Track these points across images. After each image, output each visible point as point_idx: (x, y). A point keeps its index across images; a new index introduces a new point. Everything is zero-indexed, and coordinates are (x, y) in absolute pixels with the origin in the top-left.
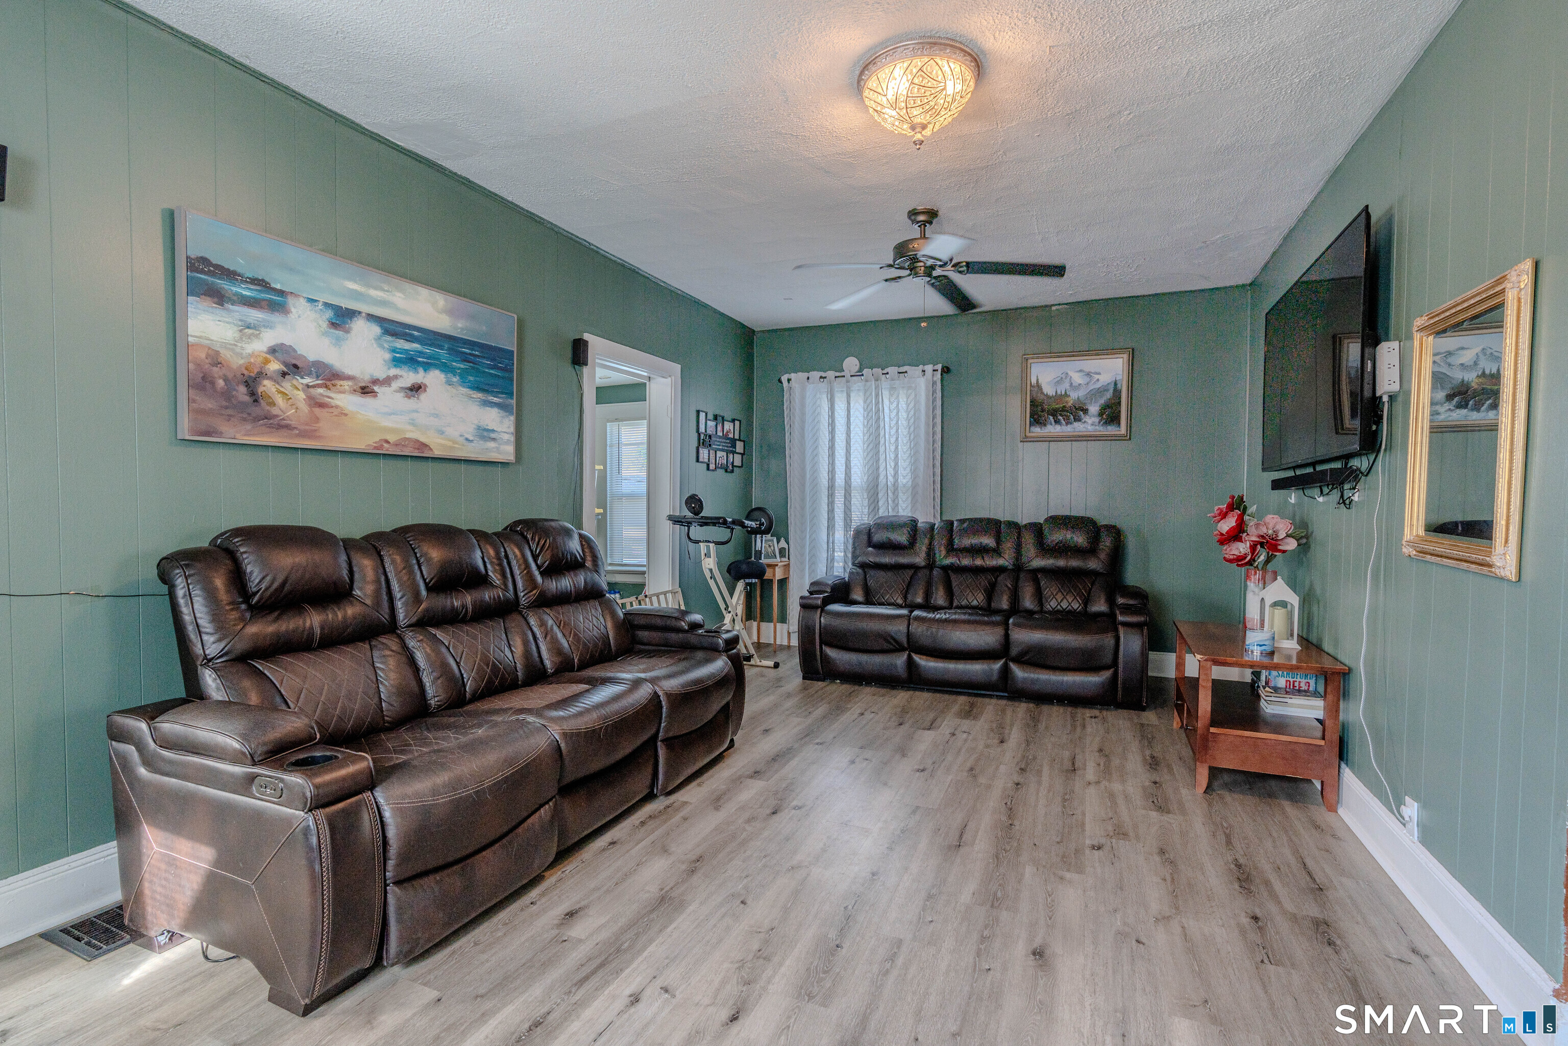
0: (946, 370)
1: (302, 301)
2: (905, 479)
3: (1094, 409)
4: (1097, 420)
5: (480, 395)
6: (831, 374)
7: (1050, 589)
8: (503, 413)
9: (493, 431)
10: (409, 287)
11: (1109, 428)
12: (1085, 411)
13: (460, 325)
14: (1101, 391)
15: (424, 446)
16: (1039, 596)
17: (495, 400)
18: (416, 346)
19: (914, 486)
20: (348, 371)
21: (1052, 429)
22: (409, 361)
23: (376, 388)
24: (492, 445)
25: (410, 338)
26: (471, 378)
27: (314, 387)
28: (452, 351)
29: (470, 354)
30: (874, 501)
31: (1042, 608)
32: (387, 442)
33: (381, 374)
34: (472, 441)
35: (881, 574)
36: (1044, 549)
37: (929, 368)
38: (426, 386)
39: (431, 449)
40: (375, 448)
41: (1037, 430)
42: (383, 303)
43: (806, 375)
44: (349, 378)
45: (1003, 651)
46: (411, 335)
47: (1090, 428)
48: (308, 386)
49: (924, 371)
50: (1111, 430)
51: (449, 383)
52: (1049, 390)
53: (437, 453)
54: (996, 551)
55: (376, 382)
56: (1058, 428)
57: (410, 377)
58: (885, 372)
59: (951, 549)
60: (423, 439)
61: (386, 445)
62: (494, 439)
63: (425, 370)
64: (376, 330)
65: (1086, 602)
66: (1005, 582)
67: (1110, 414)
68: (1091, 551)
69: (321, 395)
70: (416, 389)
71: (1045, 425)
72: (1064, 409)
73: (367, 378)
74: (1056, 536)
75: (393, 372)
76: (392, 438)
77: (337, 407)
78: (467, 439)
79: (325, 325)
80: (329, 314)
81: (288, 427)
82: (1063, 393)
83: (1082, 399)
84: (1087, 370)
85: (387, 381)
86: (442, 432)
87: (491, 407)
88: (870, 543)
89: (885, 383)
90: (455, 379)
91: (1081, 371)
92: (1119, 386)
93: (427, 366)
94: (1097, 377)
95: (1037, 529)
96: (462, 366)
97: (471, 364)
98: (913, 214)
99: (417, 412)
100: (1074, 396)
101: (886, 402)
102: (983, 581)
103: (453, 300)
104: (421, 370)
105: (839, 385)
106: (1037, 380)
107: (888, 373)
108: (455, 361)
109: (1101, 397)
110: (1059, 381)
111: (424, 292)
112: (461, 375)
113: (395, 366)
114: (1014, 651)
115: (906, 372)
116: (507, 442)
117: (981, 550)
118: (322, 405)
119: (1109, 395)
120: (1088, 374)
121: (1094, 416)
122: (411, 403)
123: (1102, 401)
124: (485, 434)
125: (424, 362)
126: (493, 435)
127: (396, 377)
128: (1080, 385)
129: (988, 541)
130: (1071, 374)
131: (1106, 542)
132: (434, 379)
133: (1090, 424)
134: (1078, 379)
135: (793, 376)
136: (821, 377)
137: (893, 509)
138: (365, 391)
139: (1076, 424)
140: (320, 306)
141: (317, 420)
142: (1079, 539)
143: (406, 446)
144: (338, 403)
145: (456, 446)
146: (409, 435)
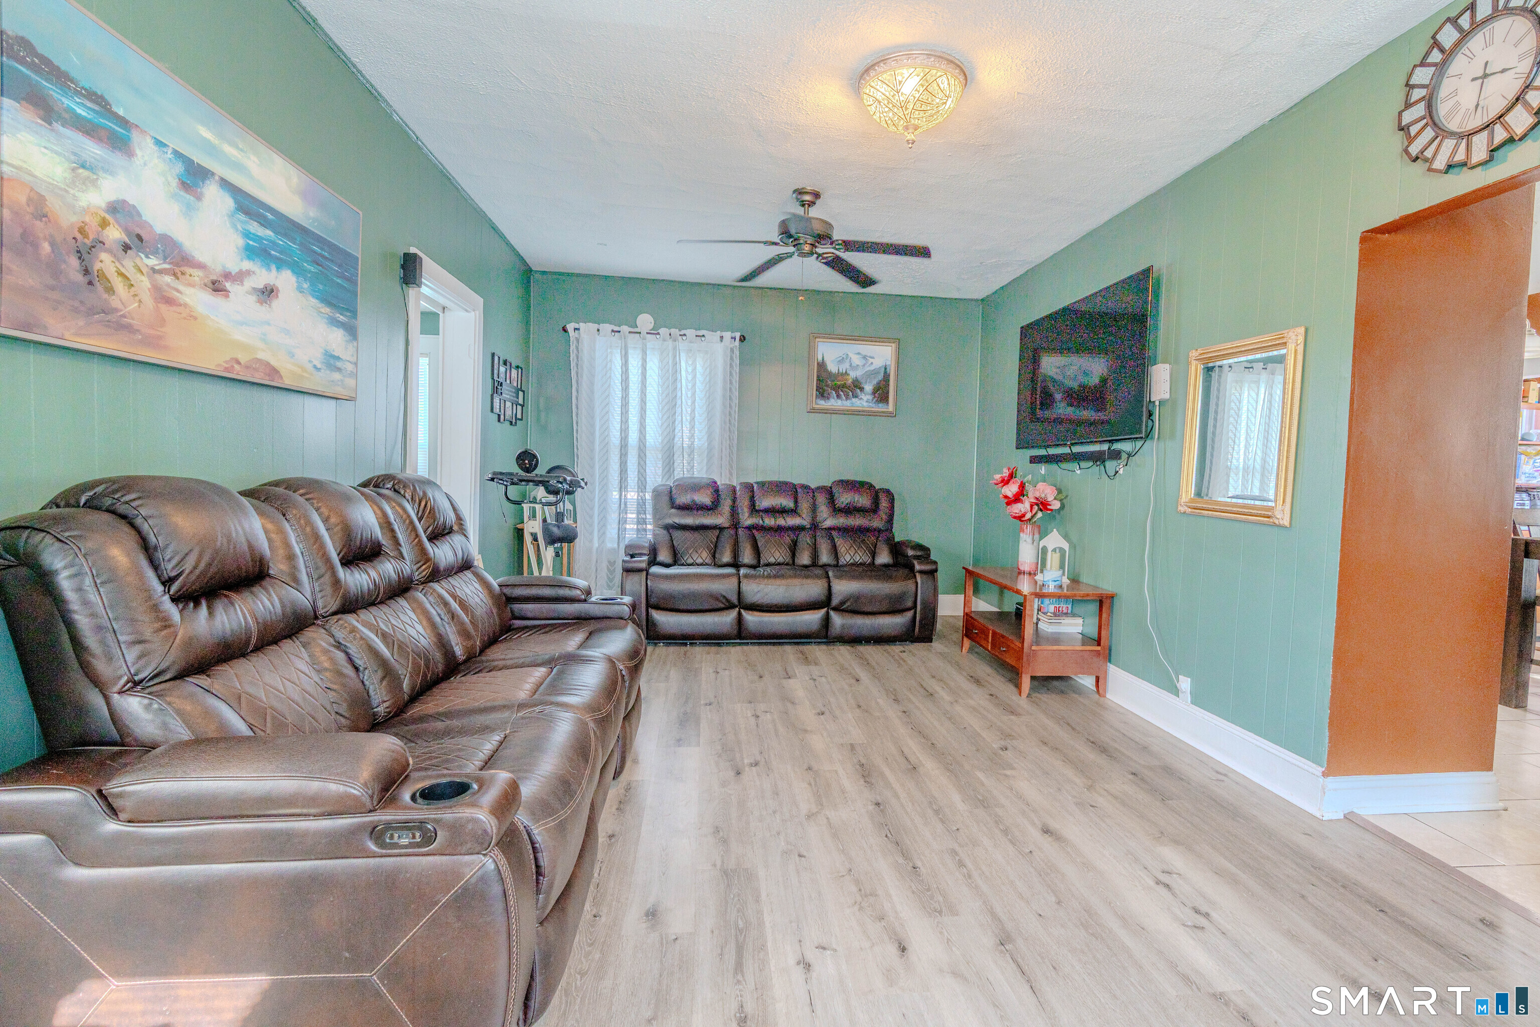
0: (743, 339)
1: (149, 142)
2: (700, 441)
3: (869, 388)
4: (870, 397)
6: (625, 329)
7: (843, 545)
10: (264, 150)
11: (880, 405)
12: (862, 389)
13: (312, 214)
14: (875, 372)
15: (274, 371)
16: (834, 550)
18: (269, 233)
19: (710, 449)
21: (834, 403)
23: (228, 285)
25: (264, 223)
26: (321, 287)
27: (161, 272)
28: (304, 247)
29: (320, 255)
30: (670, 462)
31: (838, 562)
32: (239, 363)
33: (234, 269)
34: (318, 370)
35: (688, 534)
36: (836, 510)
37: (727, 335)
38: (277, 290)
39: (281, 377)
40: (226, 369)
41: (823, 404)
42: (237, 166)
43: (596, 326)
44: (201, 266)
45: (825, 603)
46: (265, 217)
47: (865, 404)
48: (154, 271)
49: (722, 337)
50: (881, 407)
52: (832, 367)
53: (287, 382)
54: (794, 512)
55: (227, 276)
56: (839, 402)
57: (263, 276)
58: (682, 332)
59: (753, 509)
60: (273, 363)
61: (237, 367)
62: (339, 370)
63: (278, 268)
64: (229, 203)
65: (874, 555)
66: (805, 539)
67: (881, 393)
68: (874, 509)
69: (168, 285)
70: (268, 293)
71: (828, 399)
72: (844, 386)
74: (845, 498)
75: (247, 265)
76: (244, 358)
77: (186, 305)
78: (315, 367)
79: (174, 183)
80: (179, 168)
81: (129, 329)
82: (844, 371)
83: (859, 379)
84: (864, 353)
85: (239, 277)
86: (292, 355)
87: (337, 327)
88: (673, 505)
89: (682, 345)
91: (859, 354)
92: (888, 370)
93: (280, 264)
94: (871, 360)
95: (829, 492)
96: (312, 269)
97: (320, 268)
98: (800, 192)
99: (269, 324)
100: (853, 375)
101: (683, 364)
102: (787, 539)
103: (307, 180)
105: (633, 340)
106: (823, 359)
107: (685, 335)
108: (307, 261)
109: (875, 378)
110: (841, 361)
111: (279, 161)
113: (249, 258)
114: (835, 602)
115: (703, 336)
117: (782, 511)
118: (170, 301)
119: (880, 377)
120: (865, 357)
121: (868, 394)
123: (875, 382)
124: (332, 361)
126: (339, 364)
127: (248, 273)
128: (858, 365)
129: (788, 503)
130: (851, 355)
131: (884, 504)
132: (285, 280)
133: (864, 401)
134: (856, 360)
135: (582, 325)
136: (613, 331)
137: (688, 471)
138: (217, 287)
139: (854, 400)
141: (163, 321)
142: (863, 501)
143: (255, 369)
144: (188, 300)
145: (305, 374)
146: (261, 355)
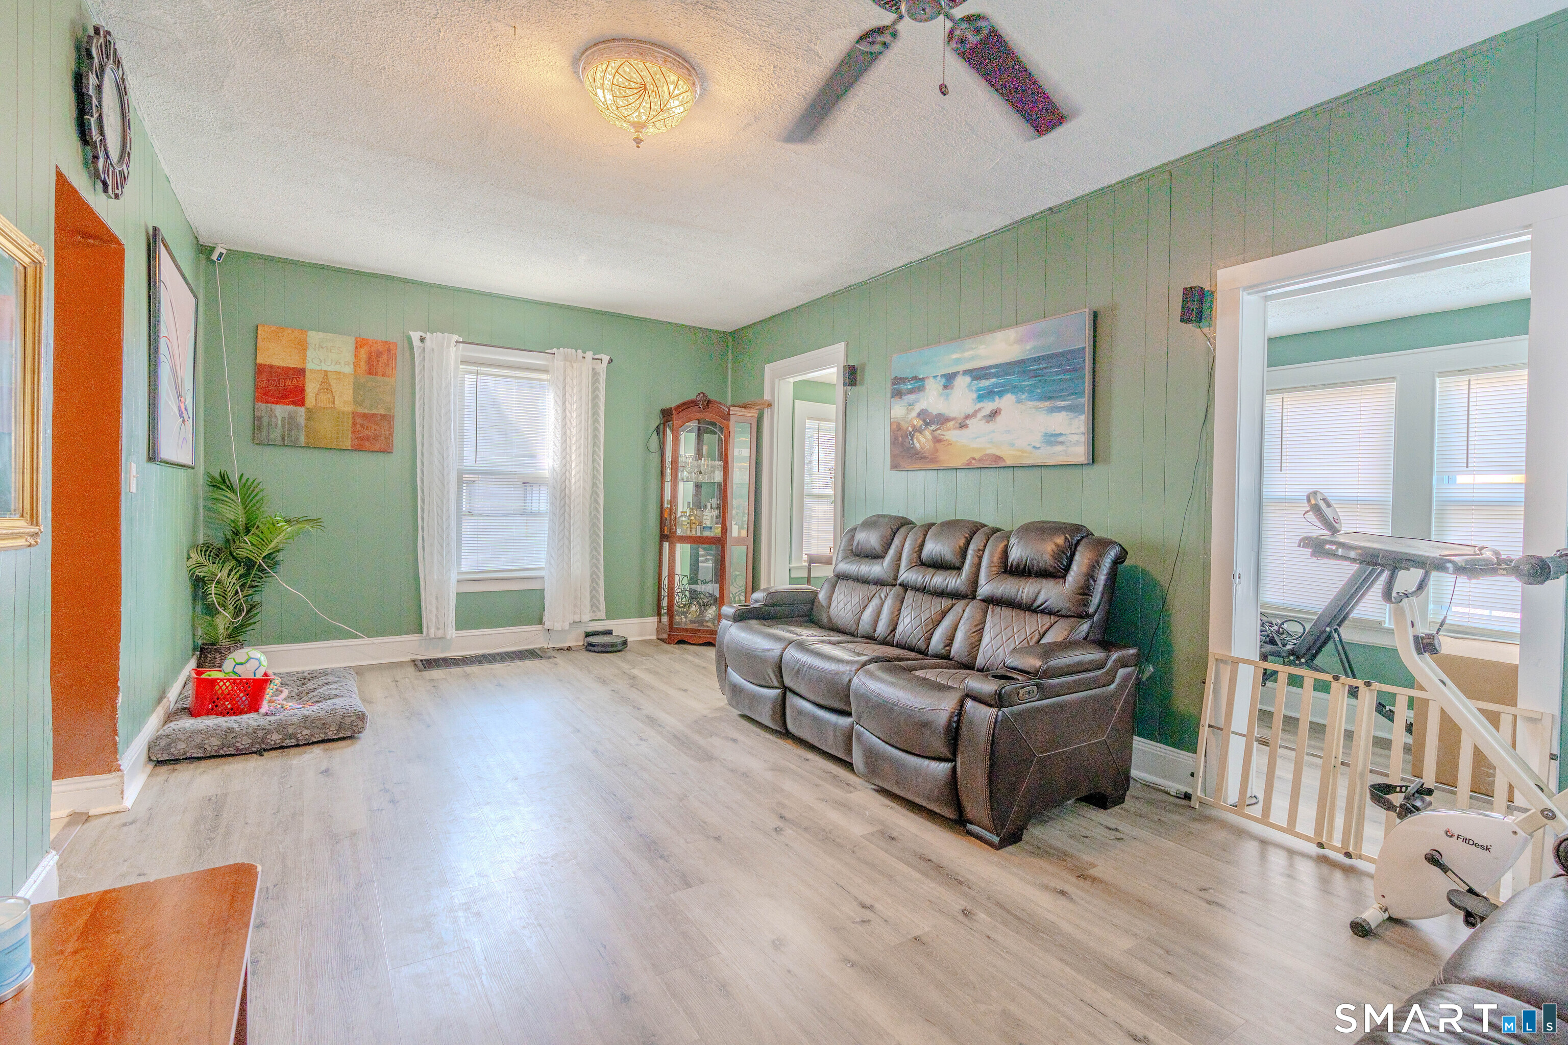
1: (931, 379)
5: (1047, 404)
8: (1071, 415)
9: (1060, 435)
10: (988, 337)
13: (1028, 348)
15: (999, 458)
17: (1063, 403)
18: (994, 380)
20: (952, 415)
22: (989, 394)
23: (968, 422)
24: (1059, 448)
26: (1039, 391)
27: (936, 430)
28: (1023, 373)
29: (1038, 369)
32: (974, 459)
33: (970, 412)
34: (1039, 448)
38: (1000, 410)
39: (1004, 461)
40: (968, 464)
42: (973, 358)
44: (953, 419)
46: (990, 374)
48: (933, 431)
51: (1019, 401)
53: (1009, 462)
55: (968, 417)
57: (989, 406)
60: (998, 453)
61: (973, 461)
62: (1062, 443)
64: (968, 379)
70: (995, 414)
73: (963, 416)
75: (979, 405)
76: (977, 456)
77: (947, 440)
78: (1034, 447)
79: (941, 389)
80: (944, 380)
81: (925, 458)
85: (974, 414)
86: (1013, 445)
87: (1059, 411)
90: (1024, 397)
93: (1001, 394)
97: (1038, 378)
99: (994, 432)
103: (1021, 330)
104: (997, 398)
111: (999, 335)
112: (1030, 392)
113: (980, 402)
116: (1077, 443)
122: (991, 426)
124: (1053, 439)
125: (999, 391)
126: (1060, 439)
127: (980, 409)
132: (1007, 402)
138: (962, 426)
140: (939, 378)
141: (937, 451)
143: (986, 460)
144: (947, 437)
145: (1025, 454)
146: (988, 452)
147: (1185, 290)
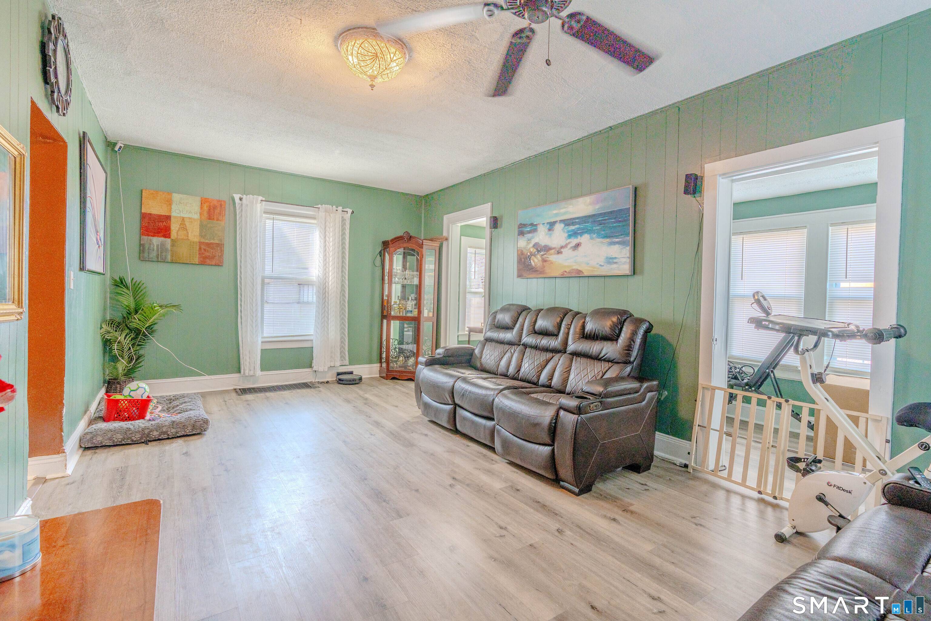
1: (541, 225)
8: (621, 247)
9: (616, 258)
10: (574, 201)
13: (597, 207)
15: (580, 271)
17: (617, 240)
18: (577, 226)
20: (553, 246)
22: (574, 234)
23: (562, 250)
24: (615, 266)
26: (603, 232)
32: (566, 272)
33: (563, 244)
34: (603, 266)
38: (581, 243)
39: (583, 273)
40: (562, 275)
42: (565, 213)
44: (554, 248)
48: (542, 255)
51: (592, 238)
53: (586, 274)
55: (562, 247)
60: (580, 269)
61: (565, 273)
62: (616, 263)
63: (581, 236)
64: (562, 225)
69: (546, 257)
70: (578, 245)
73: (559, 246)
76: (567, 270)
77: (550, 261)
78: (600, 265)
79: (547, 231)
80: (548, 226)
81: (537, 271)
85: (566, 246)
86: (588, 264)
87: (615, 245)
90: (594, 236)
93: (581, 234)
96: (598, 228)
99: (577, 256)
103: (592, 198)
104: (579, 237)
108: (595, 227)
111: (581, 200)
112: (598, 233)
113: (569, 238)
116: (625, 263)
118: (546, 261)
122: (575, 253)
124: (611, 260)
125: (580, 232)
126: (615, 261)
127: (569, 243)
132: (585, 239)
138: (559, 252)
140: (546, 224)
141: (544, 267)
143: (572, 272)
144: (550, 259)
145: (595, 269)
146: (574, 268)
147: (687, 175)
